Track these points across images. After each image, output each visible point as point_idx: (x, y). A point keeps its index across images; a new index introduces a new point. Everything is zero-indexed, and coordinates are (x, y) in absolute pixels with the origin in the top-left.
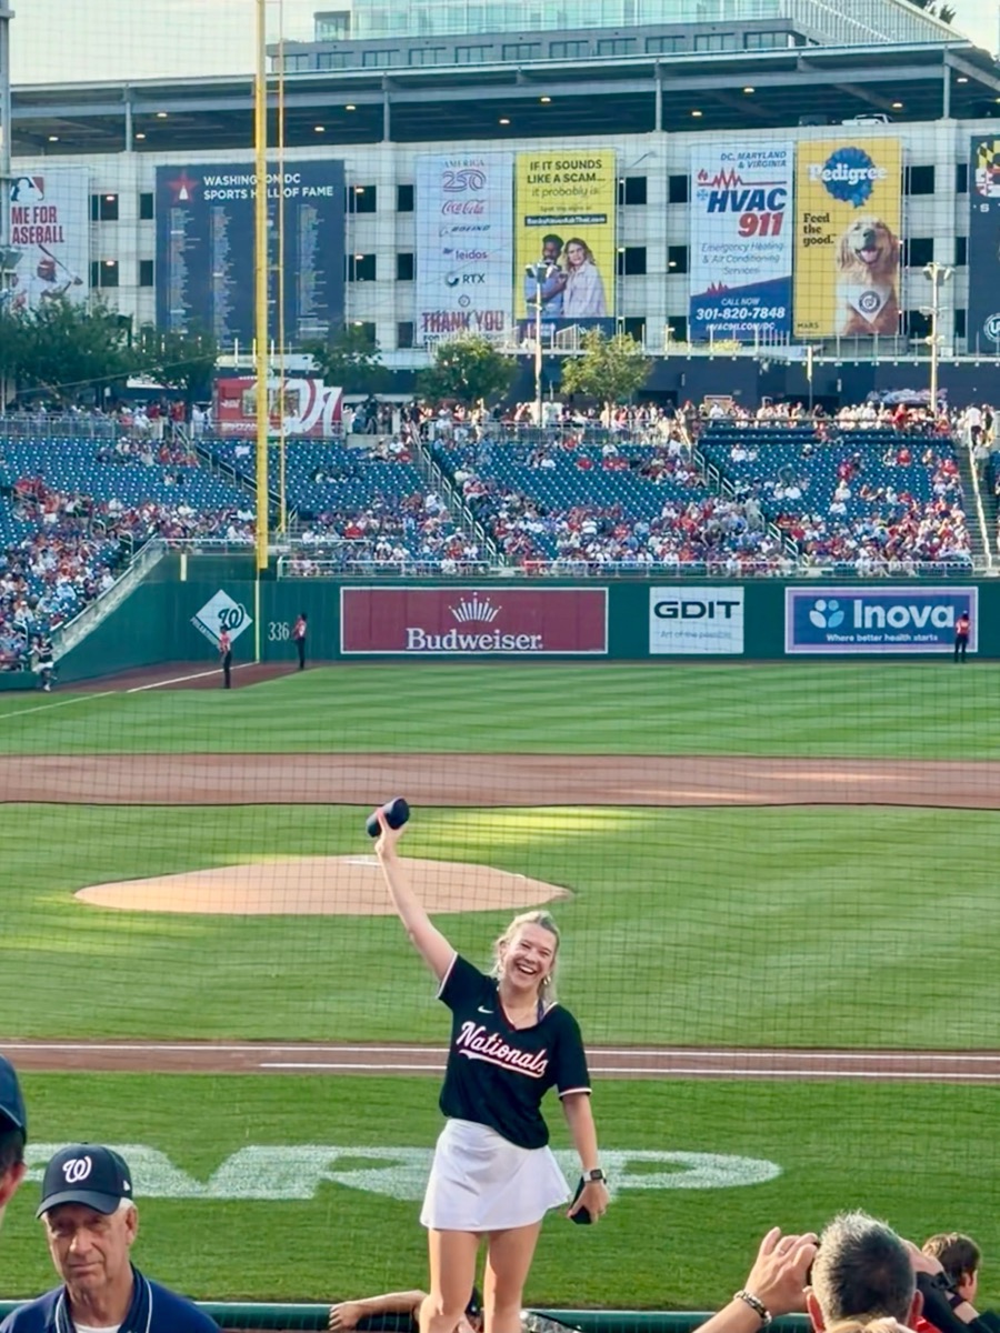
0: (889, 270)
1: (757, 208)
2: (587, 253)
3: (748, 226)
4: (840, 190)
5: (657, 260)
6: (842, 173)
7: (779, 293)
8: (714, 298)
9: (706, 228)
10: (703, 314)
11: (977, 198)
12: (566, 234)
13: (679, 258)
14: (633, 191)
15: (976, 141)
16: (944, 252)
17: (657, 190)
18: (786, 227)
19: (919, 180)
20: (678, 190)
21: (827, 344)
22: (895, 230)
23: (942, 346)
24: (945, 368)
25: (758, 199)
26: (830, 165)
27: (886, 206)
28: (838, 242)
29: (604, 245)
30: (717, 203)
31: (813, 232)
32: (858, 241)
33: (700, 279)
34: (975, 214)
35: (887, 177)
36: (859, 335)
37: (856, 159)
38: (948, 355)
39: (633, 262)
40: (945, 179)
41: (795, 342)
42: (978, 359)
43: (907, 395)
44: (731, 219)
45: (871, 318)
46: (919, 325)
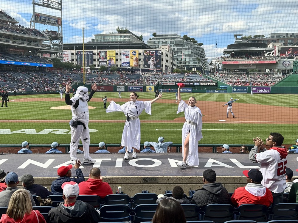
0: (137, 61)
1: (127, 56)
2: (113, 59)
3: (126, 57)
4: (133, 54)
5: (119, 60)
6: (134, 53)
7: (129, 63)
8: (123, 63)
9: (123, 57)
10: (123, 64)
11: (144, 55)
12: (111, 57)
13: (121, 60)
14: (117, 54)
15: (144, 51)
16: (142, 60)
17: (119, 54)
18: (129, 57)
19: (140, 54)
20: (121, 54)
21: (133, 67)
22: (138, 58)
23: (142, 67)
24: (142, 69)
25: (127, 55)
26: (133, 52)
27: (137, 56)
28: (133, 59)
29: (114, 58)
30: (124, 55)
31: (131, 58)
32: (135, 59)
33: (122, 61)
34: (144, 57)
35: (137, 54)
36: (135, 66)
37: (135, 52)
38: (142, 68)
39: (117, 60)
40: (142, 54)
41: (130, 67)
42: (144, 68)
43: (139, 71)
44: (125, 56)
45: (136, 65)
46: (140, 65)
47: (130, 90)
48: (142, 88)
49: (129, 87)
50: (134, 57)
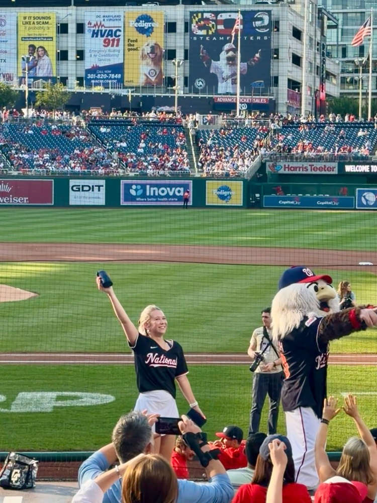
0: (160, 60)
1: (110, 36)
2: (45, 52)
3: (107, 43)
4: (141, 30)
5: (72, 55)
6: (142, 24)
7: (118, 69)
8: (94, 70)
9: (92, 44)
10: (90, 76)
11: (192, 35)
12: (37, 44)
13: (81, 55)
14: (63, 29)
15: (192, 13)
16: (180, 55)
17: (72, 28)
18: (121, 42)
19: (171, 27)
20: (80, 28)
21: (137, 89)
22: (162, 45)
23: (179, 90)
24: (179, 98)
25: (110, 33)
26: (138, 21)
27: (159, 37)
28: (140, 49)
29: (52, 48)
30: (95, 34)
31: (131, 46)
32: (148, 50)
33: (89, 63)
34: (191, 41)
35: (159, 26)
36: (149, 85)
37: (148, 19)
38: (181, 93)
39: (63, 56)
40: (180, 27)
41: (125, 87)
42: (192, 95)
43: (167, 108)
44: (100, 40)
45: (153, 79)
46: (171, 82)
47: (133, 199)
48: (186, 187)
49: (128, 187)
50: (145, 43)
